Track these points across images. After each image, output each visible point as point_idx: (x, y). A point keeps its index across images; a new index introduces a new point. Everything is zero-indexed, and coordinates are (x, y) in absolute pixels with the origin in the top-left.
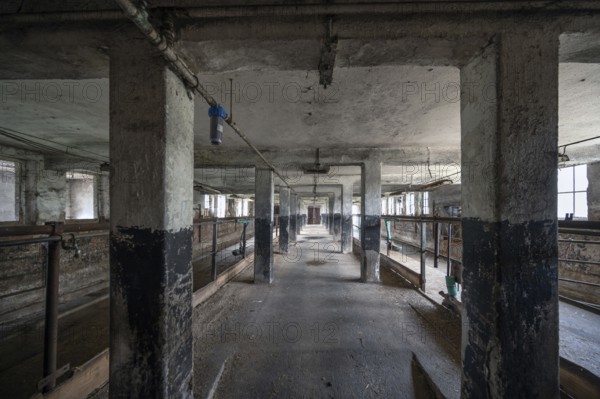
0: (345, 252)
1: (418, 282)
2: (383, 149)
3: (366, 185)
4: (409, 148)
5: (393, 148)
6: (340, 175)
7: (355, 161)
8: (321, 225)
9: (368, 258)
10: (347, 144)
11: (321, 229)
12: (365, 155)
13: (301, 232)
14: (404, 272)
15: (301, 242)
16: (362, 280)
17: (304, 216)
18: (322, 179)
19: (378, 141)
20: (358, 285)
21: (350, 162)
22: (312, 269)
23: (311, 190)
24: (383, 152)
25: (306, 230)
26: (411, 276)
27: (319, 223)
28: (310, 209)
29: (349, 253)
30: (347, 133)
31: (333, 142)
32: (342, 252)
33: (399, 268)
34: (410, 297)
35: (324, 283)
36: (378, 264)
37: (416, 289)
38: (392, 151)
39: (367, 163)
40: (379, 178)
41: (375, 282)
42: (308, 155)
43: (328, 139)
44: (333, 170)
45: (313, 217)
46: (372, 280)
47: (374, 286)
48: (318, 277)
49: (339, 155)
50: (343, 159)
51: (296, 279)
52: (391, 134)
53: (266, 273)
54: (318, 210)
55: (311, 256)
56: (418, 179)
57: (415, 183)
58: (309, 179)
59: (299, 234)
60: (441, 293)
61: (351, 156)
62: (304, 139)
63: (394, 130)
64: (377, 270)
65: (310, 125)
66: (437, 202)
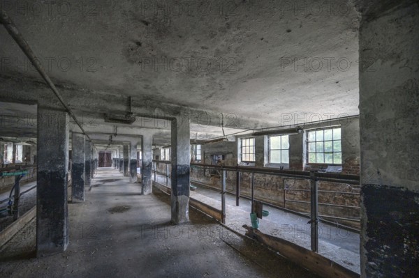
0: (145, 193)
1: (220, 217)
2: (191, 109)
3: (178, 138)
4: (210, 111)
5: (199, 109)
6: (141, 127)
7: (168, 115)
8: (112, 167)
9: (180, 203)
10: (163, 97)
11: (114, 172)
12: (177, 112)
13: (94, 175)
14: (205, 208)
15: (96, 186)
16: (173, 222)
17: (96, 160)
18: (123, 129)
19: (192, 100)
21: (163, 115)
22: (117, 217)
23: (107, 138)
24: (192, 112)
25: (99, 174)
26: (212, 212)
27: (110, 166)
28: (101, 154)
29: (149, 194)
30: (169, 86)
31: (150, 92)
32: (142, 194)
33: (199, 205)
34: (216, 232)
35: (138, 234)
36: (188, 207)
37: (218, 223)
38: (198, 112)
39: (179, 119)
40: (188, 133)
41: (185, 223)
42: (118, 101)
43: (146, 87)
44: (139, 121)
45: (105, 160)
46: (183, 221)
47: (186, 227)
48: (128, 227)
49: (153, 108)
50: (157, 112)
51: (100, 235)
52: (207, 95)
53: (58, 240)
54: (109, 155)
55: (113, 201)
56: (200, 136)
57: (198, 138)
58: (109, 128)
59: (93, 178)
60: (245, 226)
61: (163, 110)
62: (117, 81)
63: (211, 92)
64: (187, 212)
65: (132, 62)
66: (206, 152)
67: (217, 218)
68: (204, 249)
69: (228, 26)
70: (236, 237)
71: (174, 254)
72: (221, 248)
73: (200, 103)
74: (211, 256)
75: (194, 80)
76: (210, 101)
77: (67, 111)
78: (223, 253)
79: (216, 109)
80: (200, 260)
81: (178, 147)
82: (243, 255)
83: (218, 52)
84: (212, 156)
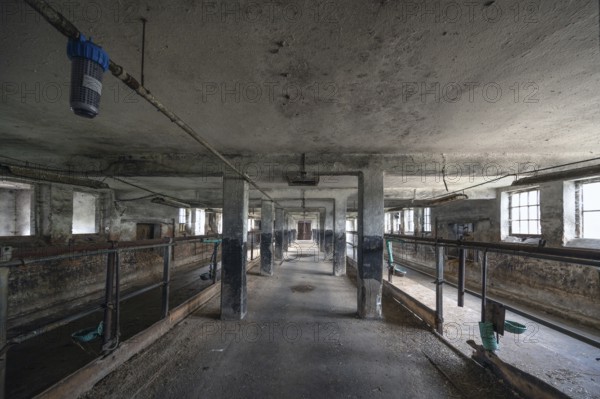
0: (337, 274)
1: (433, 321)
2: (386, 155)
3: (365, 199)
4: (420, 155)
5: (399, 154)
6: (332, 188)
7: (350, 170)
8: (312, 241)
9: (367, 289)
10: (341, 148)
11: (310, 246)
12: (363, 163)
13: (290, 249)
14: (412, 305)
15: (288, 260)
16: (358, 315)
17: (294, 231)
18: (311, 193)
19: (381, 144)
20: (355, 323)
21: (344, 170)
22: (297, 297)
23: (299, 204)
24: (387, 159)
25: (295, 247)
26: (421, 311)
27: (310, 239)
28: (301, 225)
29: (342, 276)
30: (342, 132)
31: (322, 145)
32: (333, 274)
33: (404, 298)
34: (421, 341)
35: (311, 319)
36: (380, 296)
37: (430, 330)
38: (398, 158)
39: (366, 172)
40: (381, 191)
41: (375, 319)
42: (291, 161)
43: (316, 139)
44: (324, 181)
45: (304, 232)
46: (372, 316)
47: (376, 324)
48: (304, 310)
49: (331, 162)
50: (335, 167)
51: (276, 312)
52: (400, 133)
53: (236, 307)
54: (308, 225)
55: (298, 279)
56: (422, 193)
57: (417, 198)
58: (296, 192)
59: (287, 251)
60: (471, 343)
61: (345, 163)
62: (284, 140)
63: (405, 127)
64: (379, 303)
65: (289, 116)
66: (440, 218)
67: (431, 322)
68: (389, 358)
69: (379, 39)
70: (453, 356)
71: (346, 353)
72: (419, 365)
73: (397, 146)
74: (396, 370)
75: (369, 117)
76: (410, 140)
77: (245, 179)
78: (417, 372)
79: (428, 149)
80: (377, 371)
81: (366, 212)
82: (452, 385)
83: (384, 75)
84: (451, 225)
